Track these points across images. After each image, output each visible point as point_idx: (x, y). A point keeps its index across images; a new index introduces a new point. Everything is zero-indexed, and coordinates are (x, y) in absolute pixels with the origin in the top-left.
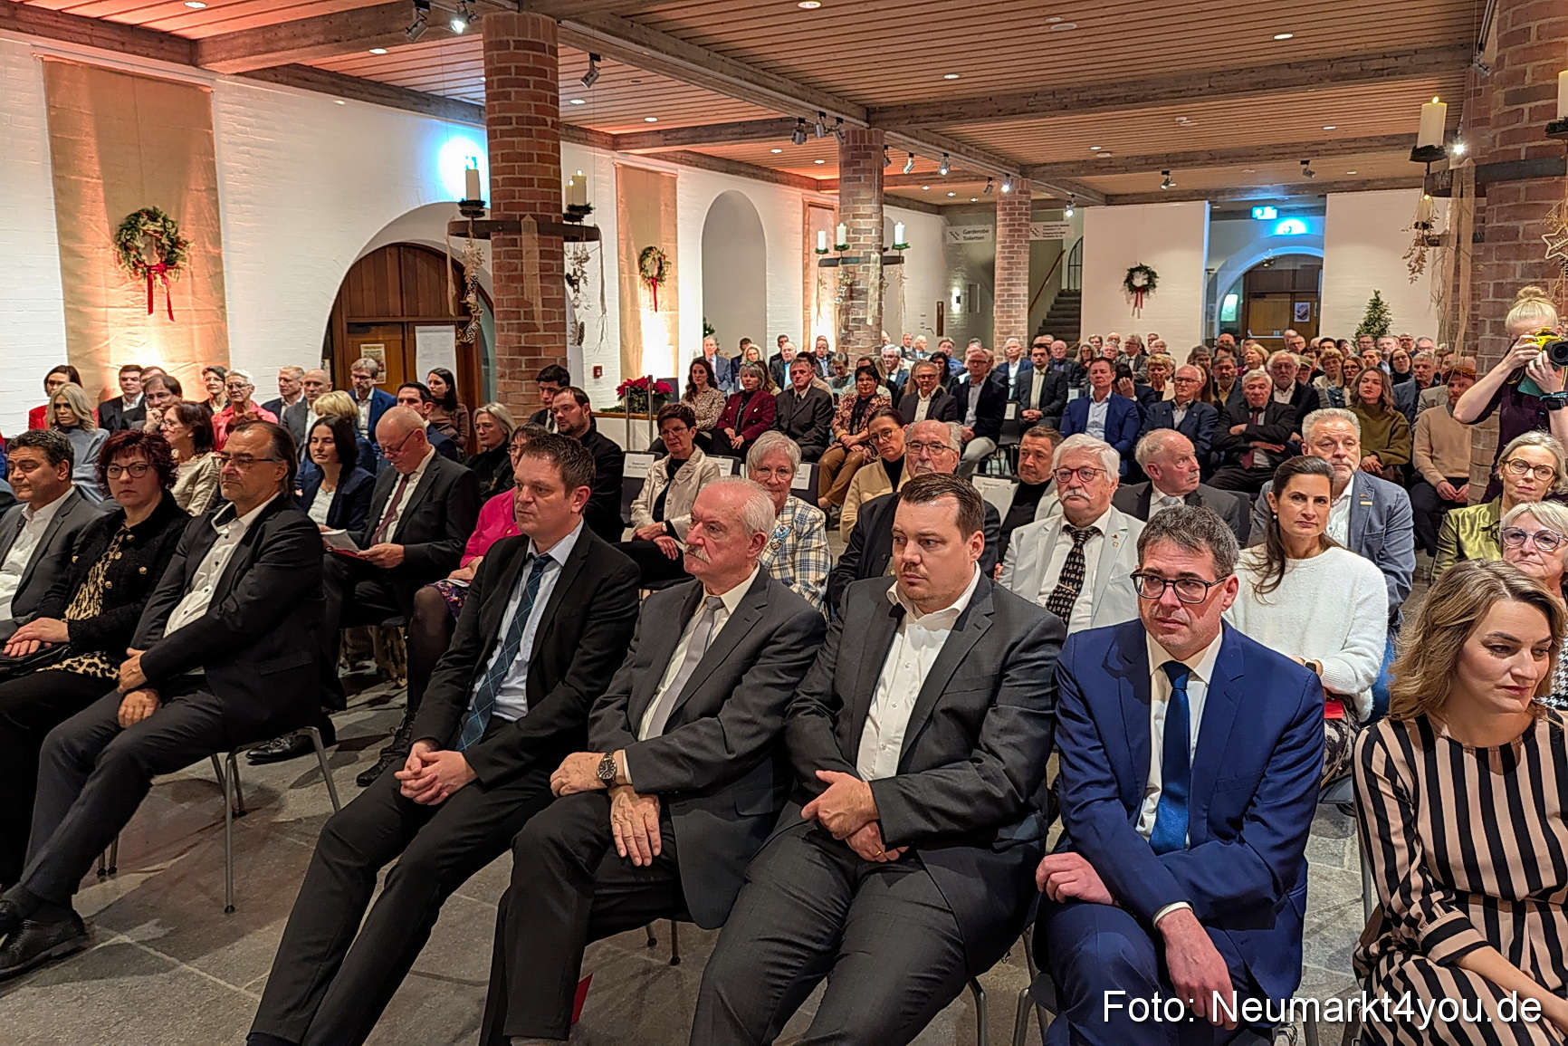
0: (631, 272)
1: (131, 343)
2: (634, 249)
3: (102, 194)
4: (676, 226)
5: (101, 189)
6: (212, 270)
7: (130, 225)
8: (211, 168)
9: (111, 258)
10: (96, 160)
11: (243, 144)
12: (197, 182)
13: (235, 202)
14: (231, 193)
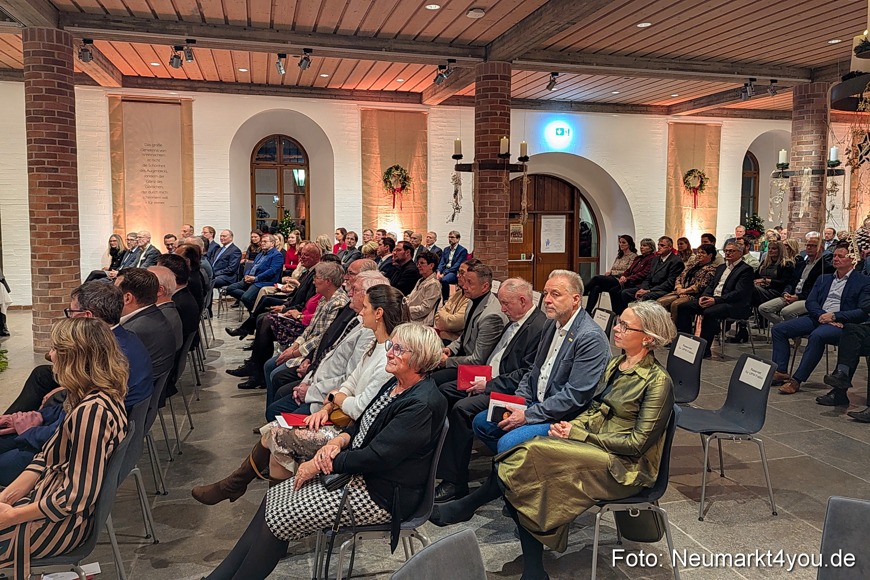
0: (677, 185)
1: (387, 220)
2: (680, 172)
3: (379, 161)
4: (719, 156)
5: (379, 159)
6: (422, 190)
7: (389, 172)
8: (425, 147)
9: (381, 186)
10: (378, 147)
11: (440, 135)
12: (419, 153)
13: (435, 160)
14: (434, 156)
